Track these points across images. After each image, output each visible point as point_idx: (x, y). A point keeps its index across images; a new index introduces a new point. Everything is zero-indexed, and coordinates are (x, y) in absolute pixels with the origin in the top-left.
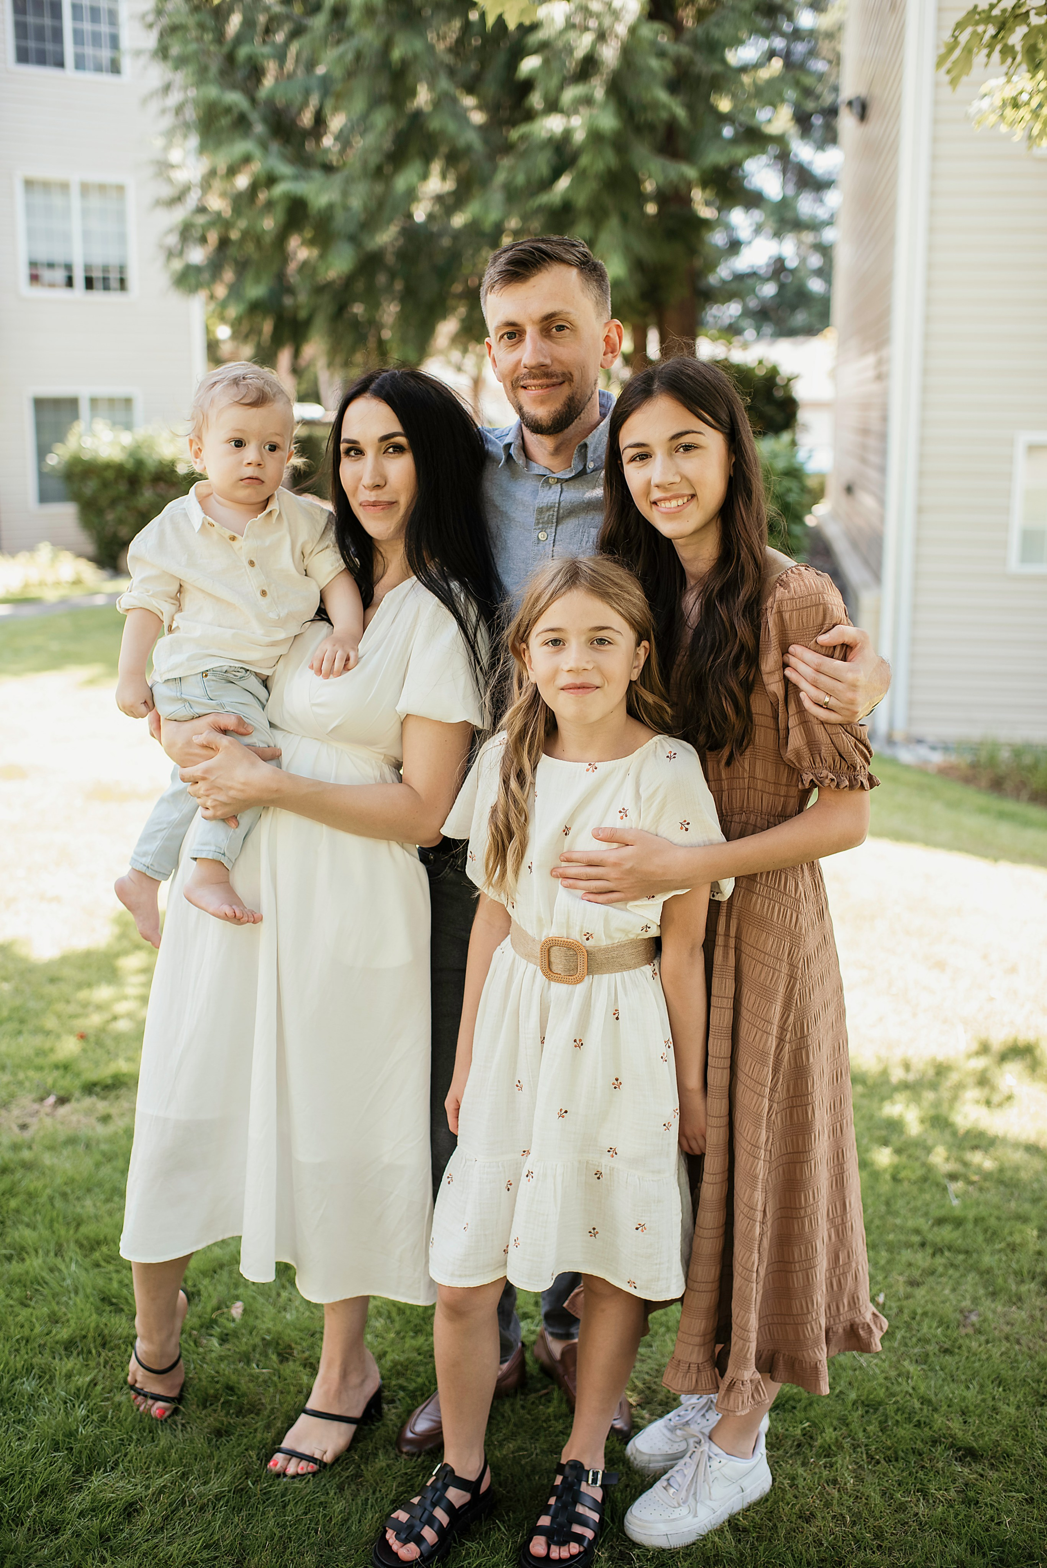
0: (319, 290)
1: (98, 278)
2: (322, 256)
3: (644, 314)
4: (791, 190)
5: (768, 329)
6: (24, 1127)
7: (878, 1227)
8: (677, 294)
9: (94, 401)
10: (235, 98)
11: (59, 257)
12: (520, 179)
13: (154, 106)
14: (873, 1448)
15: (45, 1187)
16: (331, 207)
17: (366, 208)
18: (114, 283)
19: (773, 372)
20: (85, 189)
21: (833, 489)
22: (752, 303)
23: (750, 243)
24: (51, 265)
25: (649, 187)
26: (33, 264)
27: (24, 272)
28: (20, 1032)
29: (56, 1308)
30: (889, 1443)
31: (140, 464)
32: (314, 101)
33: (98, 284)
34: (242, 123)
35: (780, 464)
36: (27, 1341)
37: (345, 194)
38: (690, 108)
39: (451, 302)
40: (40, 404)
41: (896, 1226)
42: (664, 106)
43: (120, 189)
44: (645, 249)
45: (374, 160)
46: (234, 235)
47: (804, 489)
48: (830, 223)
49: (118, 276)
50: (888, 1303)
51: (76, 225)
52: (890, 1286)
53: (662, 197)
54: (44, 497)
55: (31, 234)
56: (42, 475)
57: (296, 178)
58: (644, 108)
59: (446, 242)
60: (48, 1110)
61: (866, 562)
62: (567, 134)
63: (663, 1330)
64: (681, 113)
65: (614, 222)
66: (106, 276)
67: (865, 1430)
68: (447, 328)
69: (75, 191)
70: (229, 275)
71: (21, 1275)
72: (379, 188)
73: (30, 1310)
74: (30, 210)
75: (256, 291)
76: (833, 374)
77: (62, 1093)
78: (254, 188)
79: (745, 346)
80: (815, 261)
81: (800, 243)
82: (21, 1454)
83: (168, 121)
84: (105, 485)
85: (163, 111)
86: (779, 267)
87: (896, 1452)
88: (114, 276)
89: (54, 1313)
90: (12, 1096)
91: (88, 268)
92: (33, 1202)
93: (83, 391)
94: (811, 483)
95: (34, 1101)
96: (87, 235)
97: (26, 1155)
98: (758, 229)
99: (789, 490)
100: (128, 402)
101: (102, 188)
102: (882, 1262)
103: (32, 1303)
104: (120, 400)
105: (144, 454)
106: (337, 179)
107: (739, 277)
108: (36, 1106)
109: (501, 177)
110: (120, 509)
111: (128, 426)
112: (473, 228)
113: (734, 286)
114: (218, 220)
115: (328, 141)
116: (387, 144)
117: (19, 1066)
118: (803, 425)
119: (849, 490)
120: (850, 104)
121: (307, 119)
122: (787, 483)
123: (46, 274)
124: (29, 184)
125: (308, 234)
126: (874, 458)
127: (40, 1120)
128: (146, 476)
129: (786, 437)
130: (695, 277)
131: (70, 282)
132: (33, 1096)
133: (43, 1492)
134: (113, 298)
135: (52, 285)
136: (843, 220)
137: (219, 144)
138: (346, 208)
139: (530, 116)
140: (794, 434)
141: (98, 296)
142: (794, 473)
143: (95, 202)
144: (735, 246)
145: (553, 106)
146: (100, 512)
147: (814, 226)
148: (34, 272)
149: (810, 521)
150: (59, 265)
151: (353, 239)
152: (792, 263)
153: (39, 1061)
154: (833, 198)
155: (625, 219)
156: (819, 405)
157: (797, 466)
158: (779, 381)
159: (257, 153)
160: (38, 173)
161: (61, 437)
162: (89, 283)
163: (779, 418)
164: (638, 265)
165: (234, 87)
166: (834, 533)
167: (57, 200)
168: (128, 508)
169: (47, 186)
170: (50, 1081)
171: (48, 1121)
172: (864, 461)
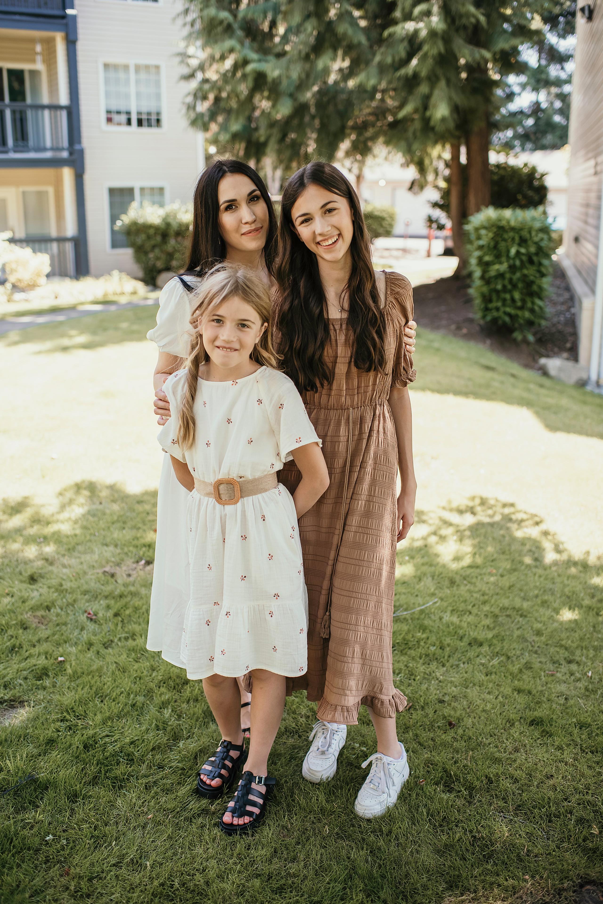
0: (272, 124)
1: (145, 119)
2: (274, 106)
3: (459, 138)
4: (543, 62)
5: (529, 145)
6: (129, 575)
7: (588, 638)
8: (478, 125)
9: (142, 189)
10: (224, 15)
11: (123, 108)
12: (389, 60)
13: (180, 21)
14: (584, 746)
15: (143, 605)
16: (280, 77)
17: (300, 78)
18: (154, 122)
19: (534, 170)
20: (138, 68)
21: (567, 240)
22: (520, 130)
23: (519, 94)
24: (119, 113)
25: (462, 61)
26: (109, 112)
27: (103, 116)
28: (124, 528)
29: (153, 663)
30: (593, 744)
31: (168, 225)
32: (270, 17)
33: (145, 123)
34: (229, 29)
35: (537, 225)
36: (140, 679)
37: (288, 69)
38: (488, 16)
39: (348, 131)
40: (112, 191)
41: (599, 638)
42: (474, 16)
43: (157, 67)
44: (459, 99)
45: (305, 50)
46: (224, 95)
47: (550, 239)
48: (568, 81)
49: (156, 118)
50: (593, 677)
51: (133, 89)
52: (595, 668)
53: (469, 68)
54: (114, 245)
55: (108, 94)
56: (113, 232)
57: (260, 61)
58: (461, 16)
59: (344, 96)
60: (141, 567)
61: (586, 282)
62: (416, 32)
63: (471, 685)
64: (482, 19)
65: (443, 83)
66: (149, 117)
67: (580, 737)
68: (345, 145)
69: (132, 70)
70: (220, 119)
71: (134, 647)
72: (308, 66)
73: (140, 664)
74: (107, 81)
75: (236, 127)
76: (568, 172)
77: (148, 559)
78: (236, 67)
79: (516, 156)
80: (558, 104)
81: (549, 93)
82: (141, 731)
83: (187, 30)
84: (149, 237)
85: (185, 25)
86: (536, 108)
87: (597, 749)
88: (154, 117)
89: (152, 666)
90: (122, 560)
91: (139, 113)
92: (138, 612)
93: (136, 185)
94: (554, 236)
95: (134, 563)
96: (138, 95)
97: (132, 589)
98: (524, 86)
99: (542, 239)
100: (161, 190)
101: (147, 67)
102: (591, 656)
103: (141, 661)
104: (157, 188)
105: (170, 220)
106: (284, 60)
107: (513, 115)
108: (135, 565)
109: (377, 58)
110: (157, 251)
111: (162, 205)
112: (361, 88)
113: (509, 120)
114: (214, 85)
115: (277, 40)
116: (312, 40)
117: (125, 545)
118: (551, 202)
119: (577, 240)
120: (582, 10)
121: (265, 27)
122: (541, 235)
123: (116, 118)
124: (106, 66)
125: (266, 94)
126: (591, 221)
127: (138, 572)
128: (172, 232)
129: (541, 209)
130: (488, 115)
131: (129, 122)
132: (133, 560)
133: (153, 749)
134: (154, 130)
135: (119, 124)
136: (576, 80)
137: (216, 42)
138: (288, 77)
139: (395, 22)
140: (545, 207)
141: (145, 130)
142: (545, 230)
143: (143, 76)
144: (510, 96)
145: (408, 17)
146: (146, 253)
147: (559, 83)
148: (109, 116)
149: (554, 257)
150: (123, 113)
151: (291, 96)
152: (544, 105)
153: (135, 542)
154: (570, 66)
155: (448, 82)
156: (559, 190)
157: (547, 225)
158: (537, 176)
159: (238, 47)
160: (112, 60)
161: (125, 211)
162: (140, 123)
163: (536, 198)
164: (456, 109)
165: (224, 9)
166: (567, 264)
167: (122, 75)
168: (162, 251)
169: (116, 67)
170: (141, 553)
171: (141, 573)
172: (586, 222)
